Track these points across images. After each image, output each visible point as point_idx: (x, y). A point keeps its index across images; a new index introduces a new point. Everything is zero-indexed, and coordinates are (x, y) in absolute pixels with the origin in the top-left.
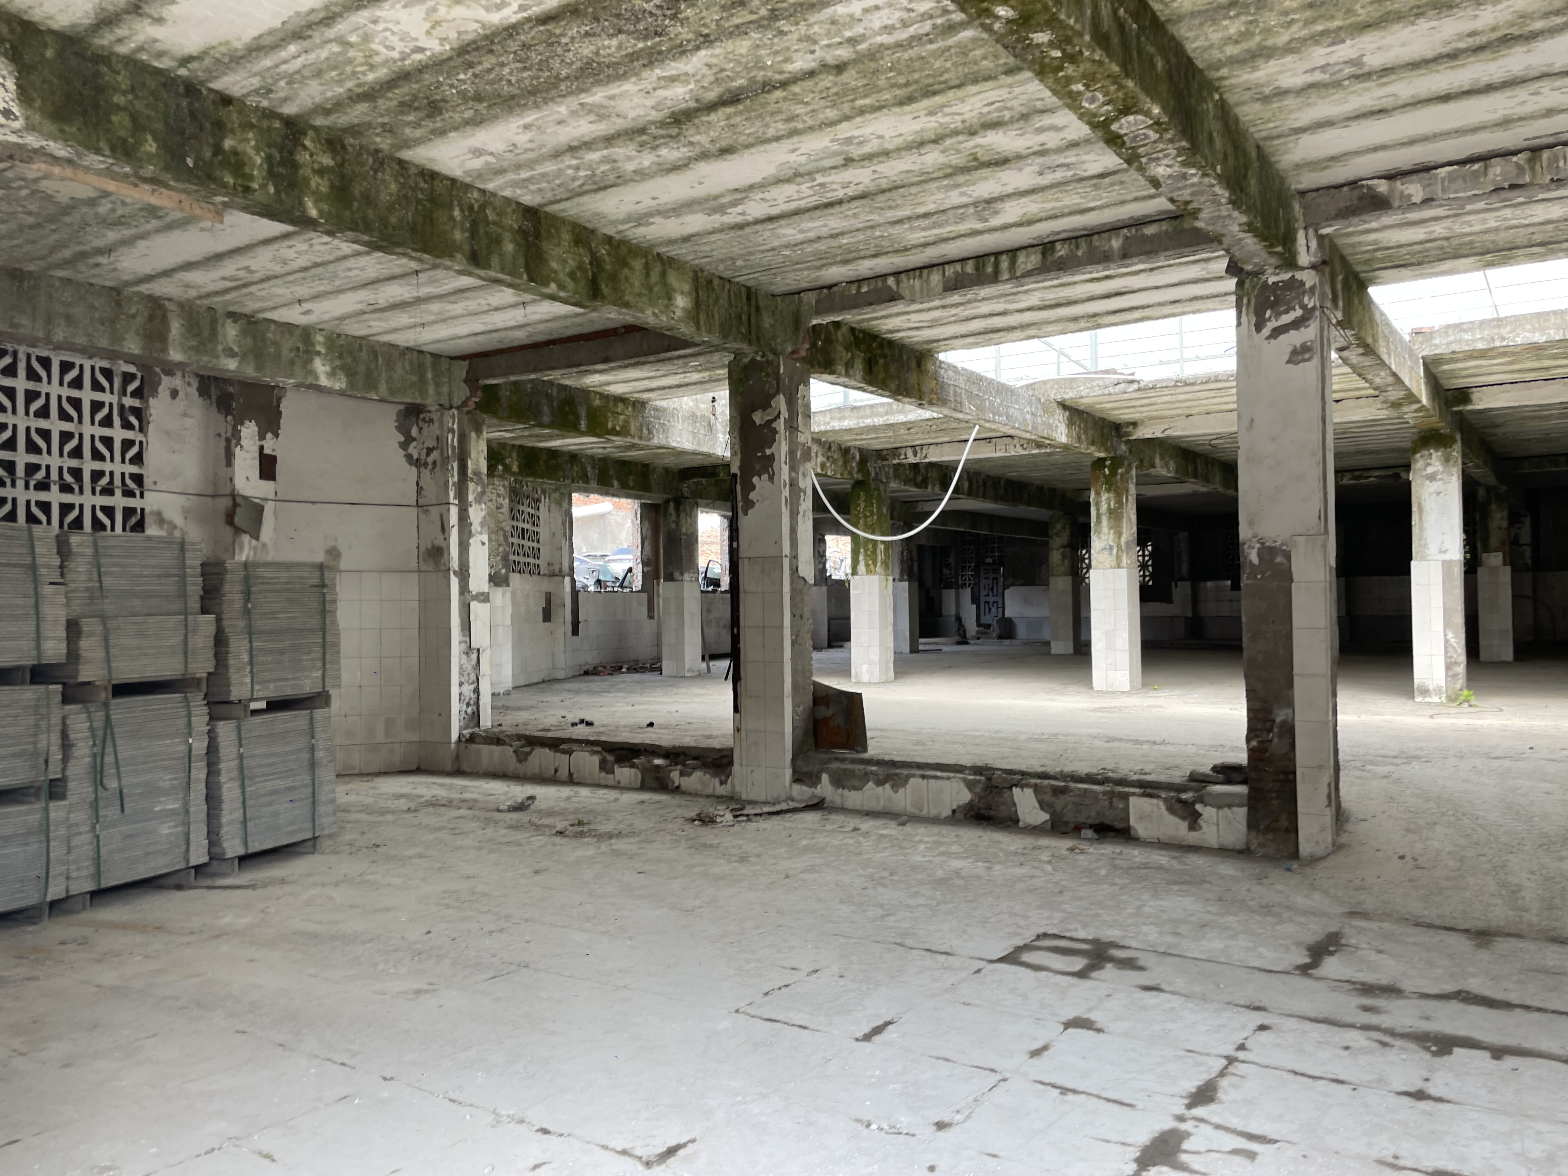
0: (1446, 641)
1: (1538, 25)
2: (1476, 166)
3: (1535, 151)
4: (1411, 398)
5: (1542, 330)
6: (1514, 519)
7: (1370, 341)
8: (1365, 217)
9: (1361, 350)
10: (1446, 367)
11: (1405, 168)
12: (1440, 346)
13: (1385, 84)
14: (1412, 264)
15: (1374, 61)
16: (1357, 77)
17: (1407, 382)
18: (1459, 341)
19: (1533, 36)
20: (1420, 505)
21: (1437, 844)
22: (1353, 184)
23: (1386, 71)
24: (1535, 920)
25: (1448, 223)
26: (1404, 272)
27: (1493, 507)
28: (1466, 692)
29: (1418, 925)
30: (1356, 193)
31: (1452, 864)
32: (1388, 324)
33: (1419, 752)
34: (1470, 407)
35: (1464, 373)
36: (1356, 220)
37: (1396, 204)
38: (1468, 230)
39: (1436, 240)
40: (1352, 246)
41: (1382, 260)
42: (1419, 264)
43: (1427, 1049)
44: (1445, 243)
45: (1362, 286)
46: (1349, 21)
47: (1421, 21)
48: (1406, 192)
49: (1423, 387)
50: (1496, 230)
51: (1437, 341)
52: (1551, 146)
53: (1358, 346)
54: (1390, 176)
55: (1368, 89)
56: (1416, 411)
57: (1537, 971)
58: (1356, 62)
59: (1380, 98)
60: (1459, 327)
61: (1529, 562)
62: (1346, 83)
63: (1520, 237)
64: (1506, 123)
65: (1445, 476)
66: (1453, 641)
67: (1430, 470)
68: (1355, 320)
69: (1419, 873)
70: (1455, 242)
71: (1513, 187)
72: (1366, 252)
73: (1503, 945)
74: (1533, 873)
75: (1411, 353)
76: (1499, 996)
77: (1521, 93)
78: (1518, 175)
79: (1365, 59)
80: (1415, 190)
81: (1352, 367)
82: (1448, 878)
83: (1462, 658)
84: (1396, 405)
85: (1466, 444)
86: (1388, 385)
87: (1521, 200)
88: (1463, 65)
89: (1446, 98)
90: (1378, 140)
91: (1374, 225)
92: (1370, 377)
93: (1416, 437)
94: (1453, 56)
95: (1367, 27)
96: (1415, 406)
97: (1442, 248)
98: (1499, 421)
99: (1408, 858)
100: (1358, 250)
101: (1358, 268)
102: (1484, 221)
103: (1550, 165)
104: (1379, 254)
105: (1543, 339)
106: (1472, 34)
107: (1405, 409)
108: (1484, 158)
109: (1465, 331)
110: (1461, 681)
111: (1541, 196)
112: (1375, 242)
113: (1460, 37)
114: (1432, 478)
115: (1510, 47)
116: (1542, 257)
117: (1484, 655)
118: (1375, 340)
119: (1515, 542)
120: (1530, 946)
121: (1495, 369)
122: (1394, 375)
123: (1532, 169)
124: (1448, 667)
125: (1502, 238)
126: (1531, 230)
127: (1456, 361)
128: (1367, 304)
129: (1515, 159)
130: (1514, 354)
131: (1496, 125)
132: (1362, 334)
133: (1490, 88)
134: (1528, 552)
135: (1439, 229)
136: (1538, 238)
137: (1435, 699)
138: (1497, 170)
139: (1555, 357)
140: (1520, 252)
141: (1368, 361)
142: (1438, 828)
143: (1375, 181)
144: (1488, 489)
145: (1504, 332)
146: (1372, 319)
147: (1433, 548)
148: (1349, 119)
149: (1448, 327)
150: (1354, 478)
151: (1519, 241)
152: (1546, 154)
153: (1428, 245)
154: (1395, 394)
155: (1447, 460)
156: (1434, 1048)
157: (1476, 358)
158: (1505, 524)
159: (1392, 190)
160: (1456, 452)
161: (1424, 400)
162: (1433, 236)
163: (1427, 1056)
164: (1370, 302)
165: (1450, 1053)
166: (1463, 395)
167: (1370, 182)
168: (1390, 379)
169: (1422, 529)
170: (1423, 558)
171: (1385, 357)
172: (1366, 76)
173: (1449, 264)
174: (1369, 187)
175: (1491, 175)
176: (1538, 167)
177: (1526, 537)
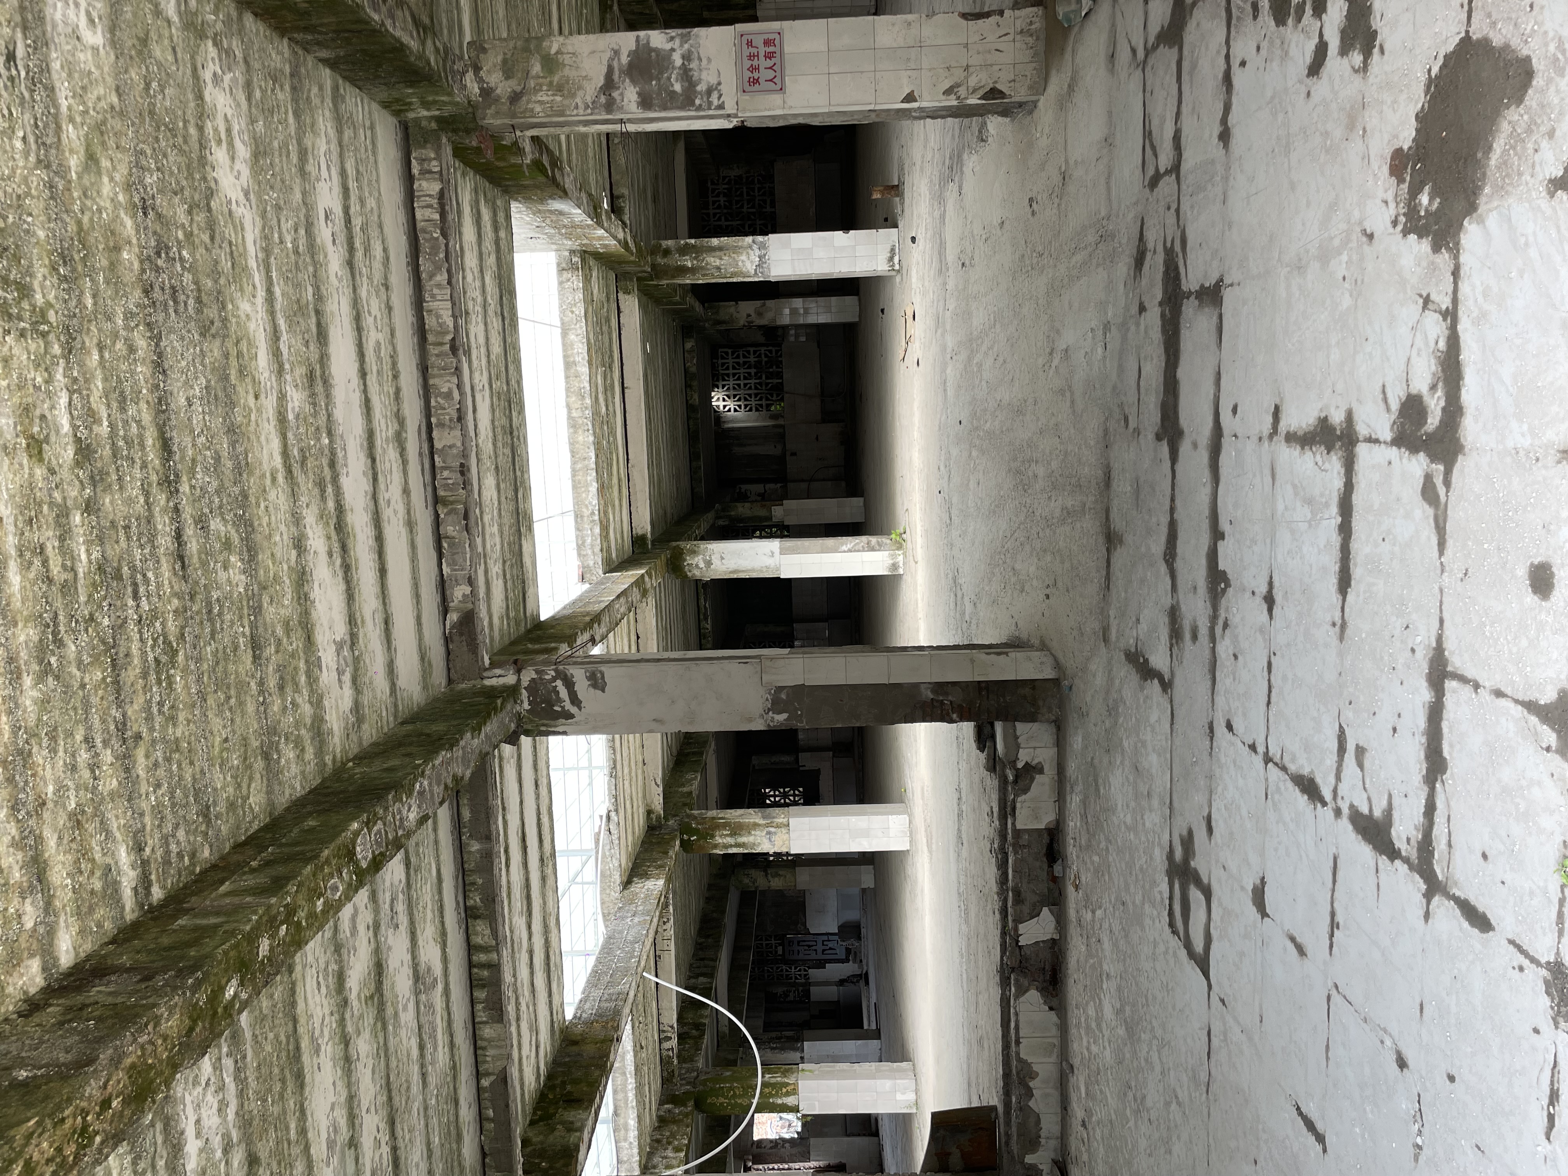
0: (850, 551)
1: (331, 504)
2: (445, 545)
3: (437, 500)
4: (639, 582)
5: (587, 485)
6: (743, 497)
7: (588, 619)
8: (479, 630)
9: (596, 625)
10: (614, 555)
11: (439, 599)
12: (596, 560)
13: (363, 622)
14: (524, 588)
15: (341, 631)
16: (353, 644)
17: (626, 586)
18: (592, 546)
19: (340, 509)
20: (731, 572)
21: (1032, 569)
22: (447, 640)
23: (352, 621)
24: (1091, 498)
25: (491, 563)
26: (530, 593)
27: (733, 513)
28: (893, 536)
29: (1108, 587)
30: (456, 638)
31: (1049, 558)
32: (574, 603)
33: (950, 576)
34: (649, 535)
35: (620, 541)
36: (480, 637)
37: (470, 606)
38: (498, 547)
39: (504, 571)
40: (502, 636)
41: (517, 611)
42: (524, 582)
43: (1224, 591)
44: (508, 563)
45: (539, 626)
46: (302, 654)
47: (312, 597)
48: (460, 598)
49: (630, 573)
50: (500, 526)
51: (591, 563)
52: (435, 489)
53: (591, 628)
54: (445, 609)
55: (365, 635)
56: (650, 577)
57: (1137, 499)
58: (339, 646)
59: (375, 624)
60: (580, 547)
61: (779, 485)
62: (356, 653)
63: (508, 507)
64: (410, 524)
65: (708, 554)
66: (849, 546)
67: (702, 565)
68: (568, 632)
69: (1060, 584)
70: (508, 556)
71: (466, 517)
72: (508, 624)
73: (1118, 523)
74: (1050, 498)
75: (601, 583)
76: (1164, 530)
77: (387, 513)
78: (457, 513)
79: (338, 639)
80: (459, 592)
81: (609, 632)
82: (1062, 562)
83: (864, 539)
84: (644, 593)
85: (680, 537)
86: (627, 602)
87: (477, 511)
88: (356, 560)
89: (383, 572)
90: (412, 621)
91: (486, 623)
92: (619, 616)
93: (673, 576)
94: (347, 568)
95: (309, 640)
96: (647, 578)
97: (512, 566)
98: (661, 512)
99: (1048, 591)
100: (506, 632)
101: (522, 629)
102: (492, 535)
103: (451, 490)
104: (512, 614)
105: (595, 484)
106: (330, 554)
107: (648, 586)
108: (438, 539)
109: (584, 542)
110: (885, 540)
111: (476, 496)
112: (501, 618)
113: (331, 563)
114: (709, 563)
115: (347, 525)
116: (527, 490)
117: (860, 519)
118: (588, 614)
119: (763, 497)
120: (1115, 504)
121: (617, 518)
122: (618, 597)
123: (452, 503)
124: (873, 549)
125: (507, 520)
126: (503, 499)
127: (609, 547)
128: (554, 621)
129: (442, 516)
130: (606, 505)
131: (411, 531)
132: (581, 625)
133: (379, 539)
134: (771, 486)
135: (495, 569)
136: (510, 494)
137: (900, 559)
138: (450, 529)
139: (610, 475)
140: (521, 506)
141: (606, 619)
142: (1018, 566)
143: (448, 623)
144: (718, 518)
145: (586, 513)
146: (566, 612)
147: (770, 562)
148: (389, 648)
149: (579, 555)
150: (706, 619)
151: (512, 507)
152: (441, 493)
153: (508, 576)
154: (636, 594)
155: (694, 552)
156: (1223, 586)
157: (608, 533)
158: (747, 505)
159: (457, 610)
160: (687, 545)
161: (643, 571)
162: (501, 572)
163: (1230, 591)
164: (553, 618)
165: (1224, 572)
166: (638, 541)
167: (448, 627)
168: (622, 600)
169: (753, 570)
170: (778, 569)
171: (603, 605)
172: (353, 637)
173: (527, 560)
174: (452, 628)
175: (455, 534)
176: (451, 499)
177: (758, 488)
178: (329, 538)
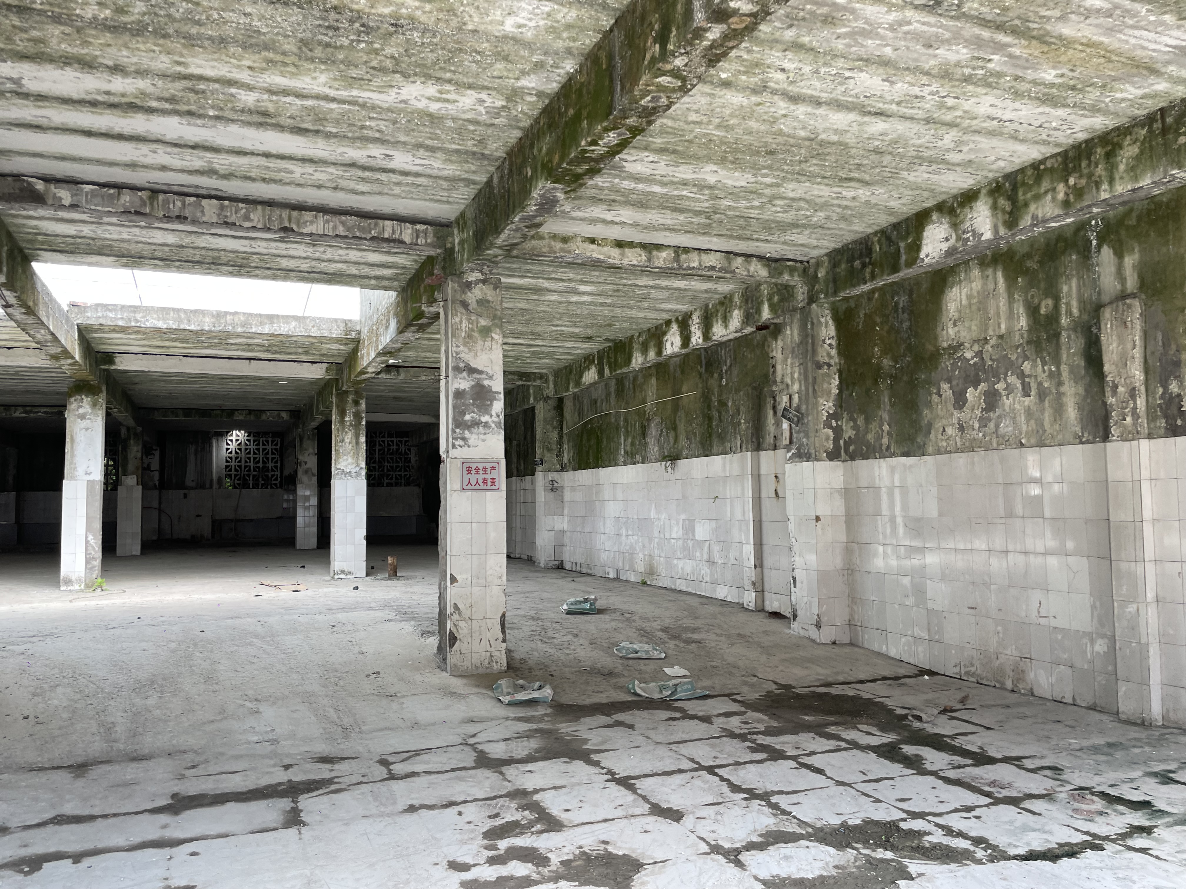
0: (87, 542)
1: (154, 104)
2: (112, 191)
3: (155, 192)
4: (66, 354)
5: (164, 320)
6: (147, 451)
7: (31, 304)
8: (26, 206)
9: (23, 310)
10: (95, 335)
11: (58, 176)
12: (91, 319)
13: (40, 107)
14: (66, 252)
15: (31, 86)
16: (18, 94)
17: (63, 341)
18: (106, 317)
19: (150, 111)
20: (72, 436)
21: (56, 702)
22: (17, 177)
23: (41, 98)
24: (122, 747)
25: (93, 227)
26: (60, 256)
27: (132, 442)
28: (100, 580)
29: (32, 770)
30: (18, 185)
31: (65, 715)
32: (48, 294)
33: (55, 631)
34: (113, 367)
35: (109, 341)
36: (17, 205)
37: (50, 202)
38: (108, 236)
39: (84, 237)
40: (18, 226)
41: (43, 243)
42: (72, 253)
43: (21, 871)
44: (92, 242)
45: (26, 260)
46: (9, 47)
47: (68, 69)
48: (58, 195)
49: (77, 347)
50: (129, 241)
51: (89, 314)
52: (165, 192)
53: (21, 306)
54: (47, 179)
55: (26, 106)
56: (71, 365)
57: (118, 786)
58: (17, 82)
59: (36, 116)
60: (106, 307)
61: (157, 483)
62: (8, 95)
63: (147, 250)
64: (133, 166)
65: (92, 417)
66: (92, 542)
67: (81, 411)
68: (18, 284)
69: (38, 727)
70: (99, 243)
71: (137, 213)
72: (30, 233)
73: (95, 772)
74: (126, 711)
75: (68, 320)
76: (86, 812)
77: (144, 148)
78: (141, 206)
79: (23, 82)
80: (65, 195)
81: (16, 321)
82: (60, 728)
83: (99, 554)
84: (55, 357)
85: (111, 393)
86: (47, 341)
87: (143, 224)
88: (101, 114)
89: (89, 133)
90: (38, 149)
91: (31, 213)
92: (32, 332)
93: (72, 385)
94: (94, 104)
95: (24, 57)
96: (70, 361)
97: (89, 245)
98: (136, 380)
99: (31, 718)
100: (22, 230)
101: (24, 245)
102: (120, 233)
103: (163, 206)
104: (40, 238)
105: (165, 326)
106: (107, 93)
107: (63, 362)
108: (119, 187)
109: (110, 311)
110: (97, 571)
111: (157, 225)
112: (36, 227)
113: (98, 92)
114: (82, 417)
115: (135, 113)
116: (162, 268)
117: (119, 551)
118: (36, 304)
119: (147, 469)
120: (115, 767)
121: (132, 342)
122: (52, 334)
123: (152, 204)
124: (87, 562)
125: (133, 248)
126: (153, 247)
127: (104, 331)
128: (31, 275)
129: (140, 194)
130: (145, 333)
131: (126, 165)
132: (24, 297)
133: (120, 137)
134: (156, 476)
135: (86, 230)
136: (158, 254)
137: (76, 587)
138: (126, 198)
139: (173, 340)
140: (147, 261)
141: (30, 320)
142: (59, 690)
143: (34, 180)
144: (128, 429)
145: (139, 316)
146: (39, 286)
147: (80, 471)
148: (11, 124)
149: (97, 305)
150: (25, 412)
151: (145, 253)
152: (161, 197)
153: (79, 240)
154: (54, 350)
155: (94, 405)
156: (27, 869)
157: (118, 332)
158: (139, 455)
159: (47, 190)
160: (102, 400)
161: (77, 357)
162: (83, 234)
163: (19, 877)
164: (33, 274)
165: (40, 869)
166: (109, 357)
167: (30, 179)
168: (49, 337)
169: (73, 456)
170: (72, 478)
171: (44, 319)
172: (26, 96)
173: (95, 258)
174: (29, 183)
175: (122, 201)
176: (155, 203)
177: (155, 464)
178: (123, 95)
